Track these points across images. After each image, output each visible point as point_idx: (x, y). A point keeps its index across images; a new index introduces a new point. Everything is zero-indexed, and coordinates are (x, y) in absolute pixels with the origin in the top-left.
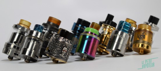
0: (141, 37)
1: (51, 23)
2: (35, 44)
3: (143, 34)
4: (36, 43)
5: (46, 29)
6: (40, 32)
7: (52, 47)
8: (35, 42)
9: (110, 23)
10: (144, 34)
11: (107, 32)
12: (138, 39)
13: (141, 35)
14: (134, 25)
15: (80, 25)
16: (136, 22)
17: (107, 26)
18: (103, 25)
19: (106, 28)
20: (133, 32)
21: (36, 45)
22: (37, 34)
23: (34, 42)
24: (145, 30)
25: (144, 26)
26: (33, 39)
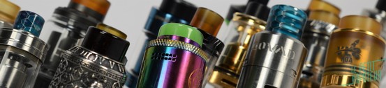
0: (346, 54)
1: (81, 8)
2: (15, 71)
3: (354, 44)
4: (18, 67)
5: (65, 23)
6: (32, 33)
7: (57, 80)
8: (17, 64)
9: (258, 12)
10: (357, 46)
11: (248, 37)
12: (338, 61)
13: (347, 50)
14: (331, 17)
15: (169, 16)
16: (338, 10)
17: (247, 19)
18: (236, 17)
19: (244, 26)
20: (327, 38)
21: (18, 74)
22: (23, 39)
23: (12, 64)
24: (361, 35)
25: (358, 21)
26: (10, 55)
